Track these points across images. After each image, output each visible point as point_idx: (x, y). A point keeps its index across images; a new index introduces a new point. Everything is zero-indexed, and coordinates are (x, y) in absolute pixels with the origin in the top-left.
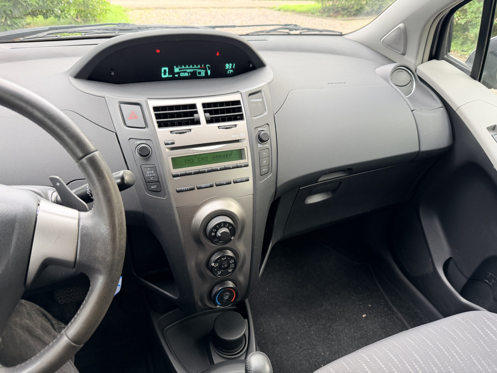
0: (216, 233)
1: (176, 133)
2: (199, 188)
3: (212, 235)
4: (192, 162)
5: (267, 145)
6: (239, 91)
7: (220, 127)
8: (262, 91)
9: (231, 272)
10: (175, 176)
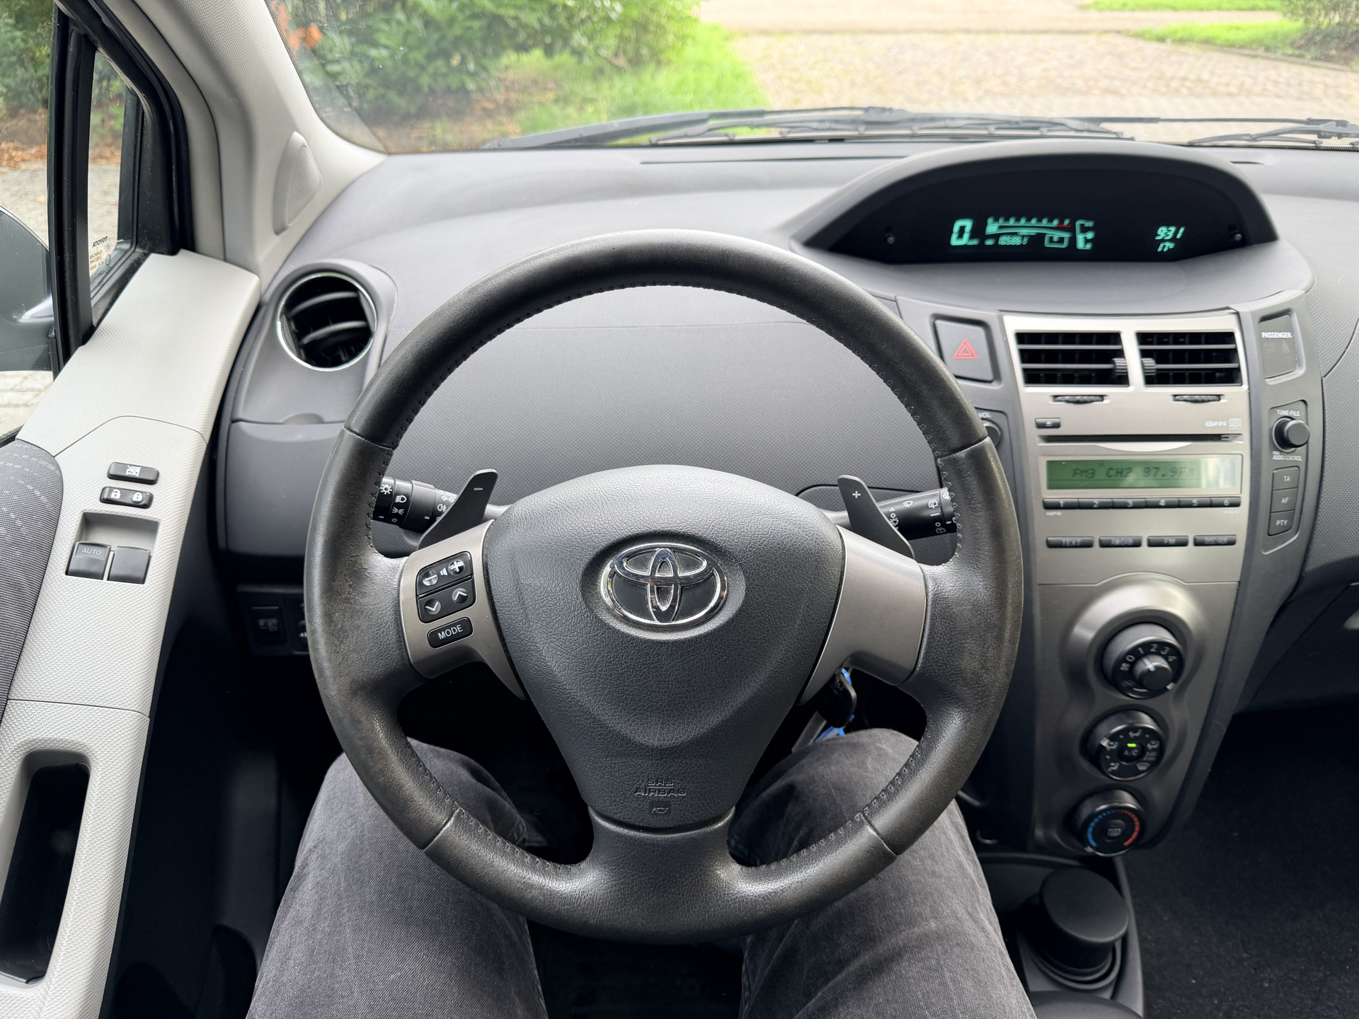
0: (1133, 664)
1: (1068, 402)
2: (1105, 545)
3: (1122, 669)
4: (1091, 475)
5: (1297, 457)
6: (1231, 306)
7: (1178, 397)
8: (1292, 313)
9: (1143, 772)
10: (1049, 506)
